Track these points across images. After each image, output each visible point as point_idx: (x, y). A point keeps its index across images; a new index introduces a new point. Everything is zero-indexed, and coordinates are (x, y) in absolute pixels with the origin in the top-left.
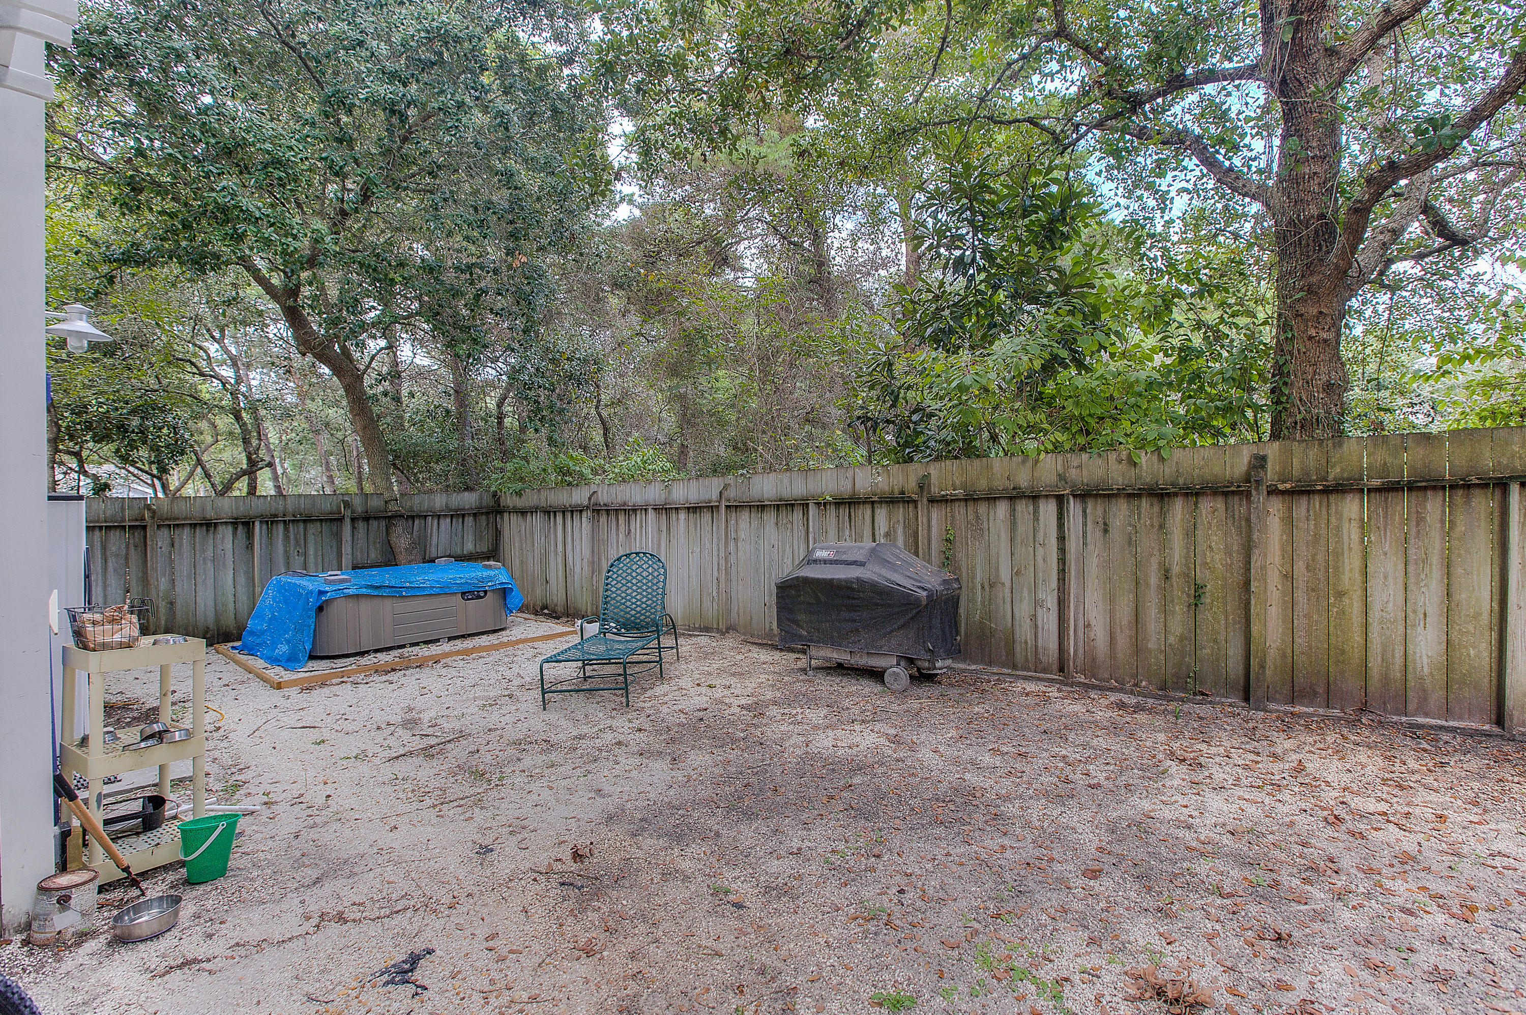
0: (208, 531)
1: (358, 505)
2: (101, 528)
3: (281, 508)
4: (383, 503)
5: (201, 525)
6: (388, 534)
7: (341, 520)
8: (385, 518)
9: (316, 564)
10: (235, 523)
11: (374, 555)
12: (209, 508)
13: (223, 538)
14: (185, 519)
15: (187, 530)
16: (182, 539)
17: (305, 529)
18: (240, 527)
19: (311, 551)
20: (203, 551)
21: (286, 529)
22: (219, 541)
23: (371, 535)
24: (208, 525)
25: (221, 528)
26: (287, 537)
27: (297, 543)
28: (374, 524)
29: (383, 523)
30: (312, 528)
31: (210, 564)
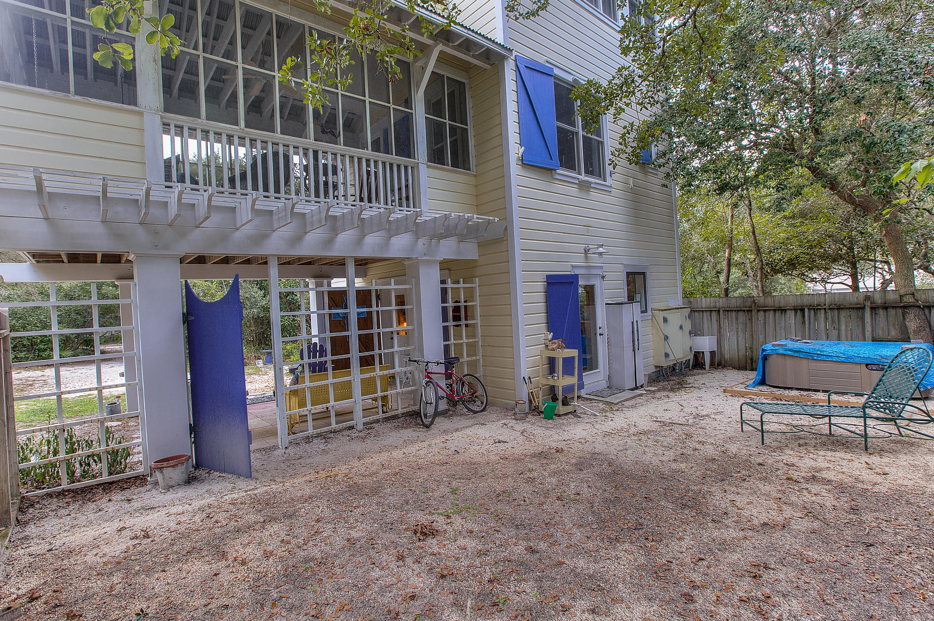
0: (782, 313)
1: (878, 300)
2: (735, 310)
3: (822, 301)
4: (898, 297)
5: (778, 310)
6: (904, 319)
7: (864, 308)
8: (901, 307)
9: (846, 336)
10: (795, 310)
11: (894, 333)
12: (782, 301)
13: (790, 317)
14: (771, 307)
15: (772, 312)
16: (769, 317)
17: (839, 314)
18: (799, 311)
19: (843, 327)
20: (780, 323)
21: (826, 313)
22: (787, 319)
23: (891, 319)
24: (782, 310)
25: (788, 312)
26: (826, 318)
27: (833, 322)
28: (892, 312)
29: (900, 311)
30: (843, 313)
31: (783, 331)
